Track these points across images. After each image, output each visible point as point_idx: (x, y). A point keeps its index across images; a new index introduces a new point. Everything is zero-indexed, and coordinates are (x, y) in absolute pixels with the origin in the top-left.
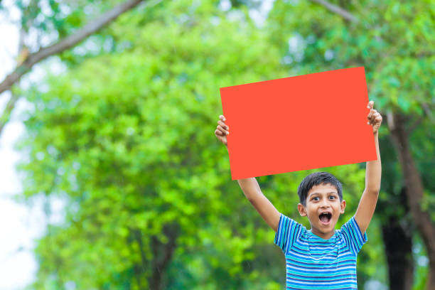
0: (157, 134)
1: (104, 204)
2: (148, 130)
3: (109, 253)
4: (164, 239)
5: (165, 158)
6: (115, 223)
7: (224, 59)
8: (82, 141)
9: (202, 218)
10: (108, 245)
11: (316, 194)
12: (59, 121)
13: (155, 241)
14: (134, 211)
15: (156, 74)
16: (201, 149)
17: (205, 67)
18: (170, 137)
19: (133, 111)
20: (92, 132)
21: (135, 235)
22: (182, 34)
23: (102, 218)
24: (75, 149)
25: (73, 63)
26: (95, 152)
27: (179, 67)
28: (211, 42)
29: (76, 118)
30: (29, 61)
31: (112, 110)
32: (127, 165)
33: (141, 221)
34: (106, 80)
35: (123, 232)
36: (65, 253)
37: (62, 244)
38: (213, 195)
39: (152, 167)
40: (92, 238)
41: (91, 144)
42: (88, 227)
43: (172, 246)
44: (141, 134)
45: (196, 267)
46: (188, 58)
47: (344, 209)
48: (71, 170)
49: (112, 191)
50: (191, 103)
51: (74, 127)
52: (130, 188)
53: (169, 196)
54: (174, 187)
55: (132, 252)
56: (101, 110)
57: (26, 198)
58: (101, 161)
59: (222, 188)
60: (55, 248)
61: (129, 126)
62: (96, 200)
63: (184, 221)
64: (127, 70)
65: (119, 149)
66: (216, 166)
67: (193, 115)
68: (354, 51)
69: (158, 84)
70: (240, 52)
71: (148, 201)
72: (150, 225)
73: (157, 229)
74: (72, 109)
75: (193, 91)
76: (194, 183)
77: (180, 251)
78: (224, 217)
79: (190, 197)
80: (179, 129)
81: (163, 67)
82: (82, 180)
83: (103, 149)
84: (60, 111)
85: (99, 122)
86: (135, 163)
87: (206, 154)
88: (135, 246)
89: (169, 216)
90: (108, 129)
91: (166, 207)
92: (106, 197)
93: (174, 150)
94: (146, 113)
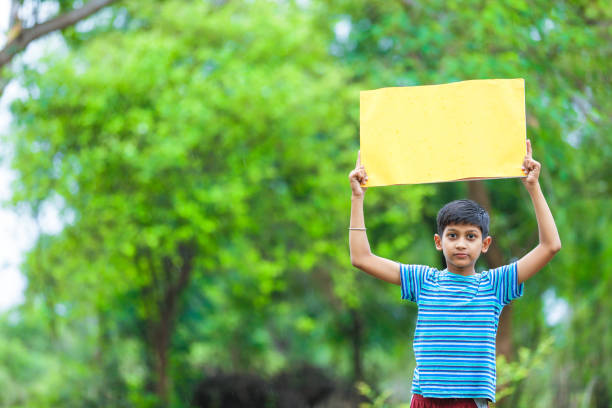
0: (174, 133)
1: (108, 215)
2: (163, 129)
3: (111, 272)
4: (177, 260)
5: (184, 163)
6: (119, 239)
7: (260, 46)
8: (84, 138)
9: (224, 236)
10: (111, 263)
12: (57, 112)
13: (167, 262)
14: (142, 224)
16: (227, 153)
17: (237, 54)
18: (191, 137)
19: (146, 104)
20: (97, 128)
21: (143, 252)
22: (210, 13)
23: (104, 232)
24: (74, 148)
25: (76, 43)
26: (100, 153)
27: (205, 54)
28: (244, 24)
29: (79, 110)
30: (23, 37)
31: (125, 101)
32: (138, 170)
33: (151, 238)
34: (117, 65)
35: (129, 250)
36: (58, 273)
37: (56, 261)
38: (239, 209)
39: (167, 172)
40: (91, 256)
41: (94, 142)
42: (89, 242)
43: (187, 268)
44: (155, 131)
45: (215, 294)
46: (216, 43)
48: (70, 170)
49: (118, 200)
50: (216, 97)
51: (76, 121)
52: (139, 197)
53: (185, 209)
54: (191, 198)
55: (140, 272)
56: (109, 101)
57: (14, 203)
58: (108, 164)
59: (251, 202)
60: (46, 265)
61: (142, 123)
62: (99, 211)
63: (203, 241)
64: (143, 53)
65: (129, 150)
66: (244, 175)
67: (220, 112)
68: (413, 44)
69: (179, 73)
70: (278, 38)
71: (161, 213)
72: (162, 241)
73: (170, 248)
74: (74, 100)
75: (220, 84)
76: (216, 195)
77: (196, 276)
78: (252, 237)
79: (211, 211)
80: (202, 127)
81: (185, 51)
82: (83, 184)
83: (109, 150)
84: (60, 100)
85: (105, 116)
86: (146, 167)
87: (233, 160)
88: (144, 265)
89: (184, 234)
90: (116, 125)
91: (180, 222)
92: (111, 207)
93: (195, 152)
94: (163, 108)
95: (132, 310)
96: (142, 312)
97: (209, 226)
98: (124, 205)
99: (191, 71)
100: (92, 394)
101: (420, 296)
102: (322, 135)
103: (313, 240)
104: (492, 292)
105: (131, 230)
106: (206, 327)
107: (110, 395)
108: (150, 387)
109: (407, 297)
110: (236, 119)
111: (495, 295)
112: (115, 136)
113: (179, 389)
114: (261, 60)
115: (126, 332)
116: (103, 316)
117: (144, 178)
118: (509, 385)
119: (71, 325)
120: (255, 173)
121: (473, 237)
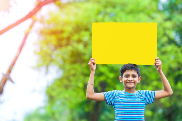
1: (73, 72)
3: (74, 94)
6: (77, 81)
7: (131, 7)
8: (64, 42)
10: (74, 90)
11: (127, 74)
12: (54, 33)
15: (99, 13)
17: (122, 10)
19: (87, 29)
20: (68, 39)
23: (72, 78)
24: (61, 46)
25: (61, 6)
26: (70, 48)
27: (109, 10)
29: (62, 32)
31: (79, 28)
32: (84, 54)
34: (76, 15)
35: (81, 85)
36: (54, 94)
37: (53, 89)
40: (67, 87)
41: (68, 44)
42: (66, 82)
44: (91, 40)
46: (114, 6)
47: (140, 81)
48: (59, 55)
49: (77, 66)
51: (60, 36)
53: (102, 69)
56: (73, 28)
57: (38, 68)
58: (73, 52)
61: (85, 36)
62: (70, 70)
63: (109, 81)
64: (86, 10)
65: (80, 47)
69: (100, 17)
74: (59, 28)
79: (112, 70)
82: (64, 60)
83: (73, 47)
85: (72, 34)
89: (102, 78)
90: (76, 37)
91: (101, 74)
92: (74, 69)
95: (83, 109)
96: (87, 109)
97: (111, 75)
98: (79, 68)
99: (104, 17)
101: (115, 104)
103: (152, 81)
104: (144, 101)
105: (81, 77)
109: (110, 104)
111: (144, 102)
112: (75, 42)
114: (131, 12)
116: (72, 111)
121: (135, 77)
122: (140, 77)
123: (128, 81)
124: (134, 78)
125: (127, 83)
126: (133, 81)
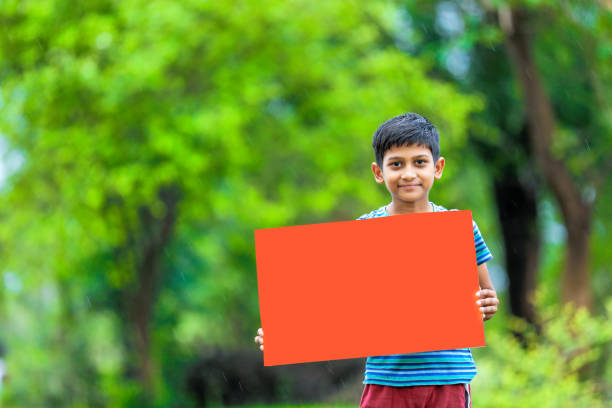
0: (144, 45)
1: (64, 155)
2: (131, 40)
3: (72, 228)
4: (158, 209)
6: (81, 185)
8: (30, 56)
9: (217, 173)
13: (144, 213)
14: (109, 165)
16: (214, 68)
18: (167, 50)
19: (106, 10)
20: (43, 43)
21: (112, 201)
24: (18, 69)
26: (49, 75)
29: (18, 20)
32: (102, 95)
33: (122, 181)
35: (94, 198)
40: (46, 208)
41: (42, 62)
42: (41, 191)
43: (170, 219)
44: (118, 43)
45: (209, 249)
52: (104, 130)
53: (164, 142)
54: (170, 127)
55: (109, 226)
58: (60, 89)
59: (249, 130)
61: (102, 34)
62: (52, 151)
63: (191, 184)
65: (87, 70)
67: (203, 16)
71: (132, 149)
72: (137, 185)
73: (148, 192)
76: (203, 123)
77: (182, 229)
78: (253, 174)
79: (197, 143)
80: (180, 36)
82: (30, 116)
83: (61, 70)
85: (53, 28)
86: (111, 91)
87: (223, 77)
88: (115, 217)
89: (165, 174)
90: (68, 37)
91: (159, 160)
92: (67, 145)
93: (173, 70)
94: (129, 13)
95: (102, 277)
96: (116, 277)
97: (196, 162)
98: (83, 141)
100: (55, 387)
102: (335, 40)
105: (95, 175)
106: (198, 294)
107: (79, 387)
108: (129, 373)
110: (221, 24)
112: (68, 52)
113: (168, 376)
115: (96, 305)
116: (64, 286)
117: (109, 104)
118: (593, 346)
119: (23, 299)
120: (253, 92)
121: (423, 163)
122: (441, 158)
123: (402, 182)
124: (421, 167)
125: (399, 186)
126: (417, 181)
